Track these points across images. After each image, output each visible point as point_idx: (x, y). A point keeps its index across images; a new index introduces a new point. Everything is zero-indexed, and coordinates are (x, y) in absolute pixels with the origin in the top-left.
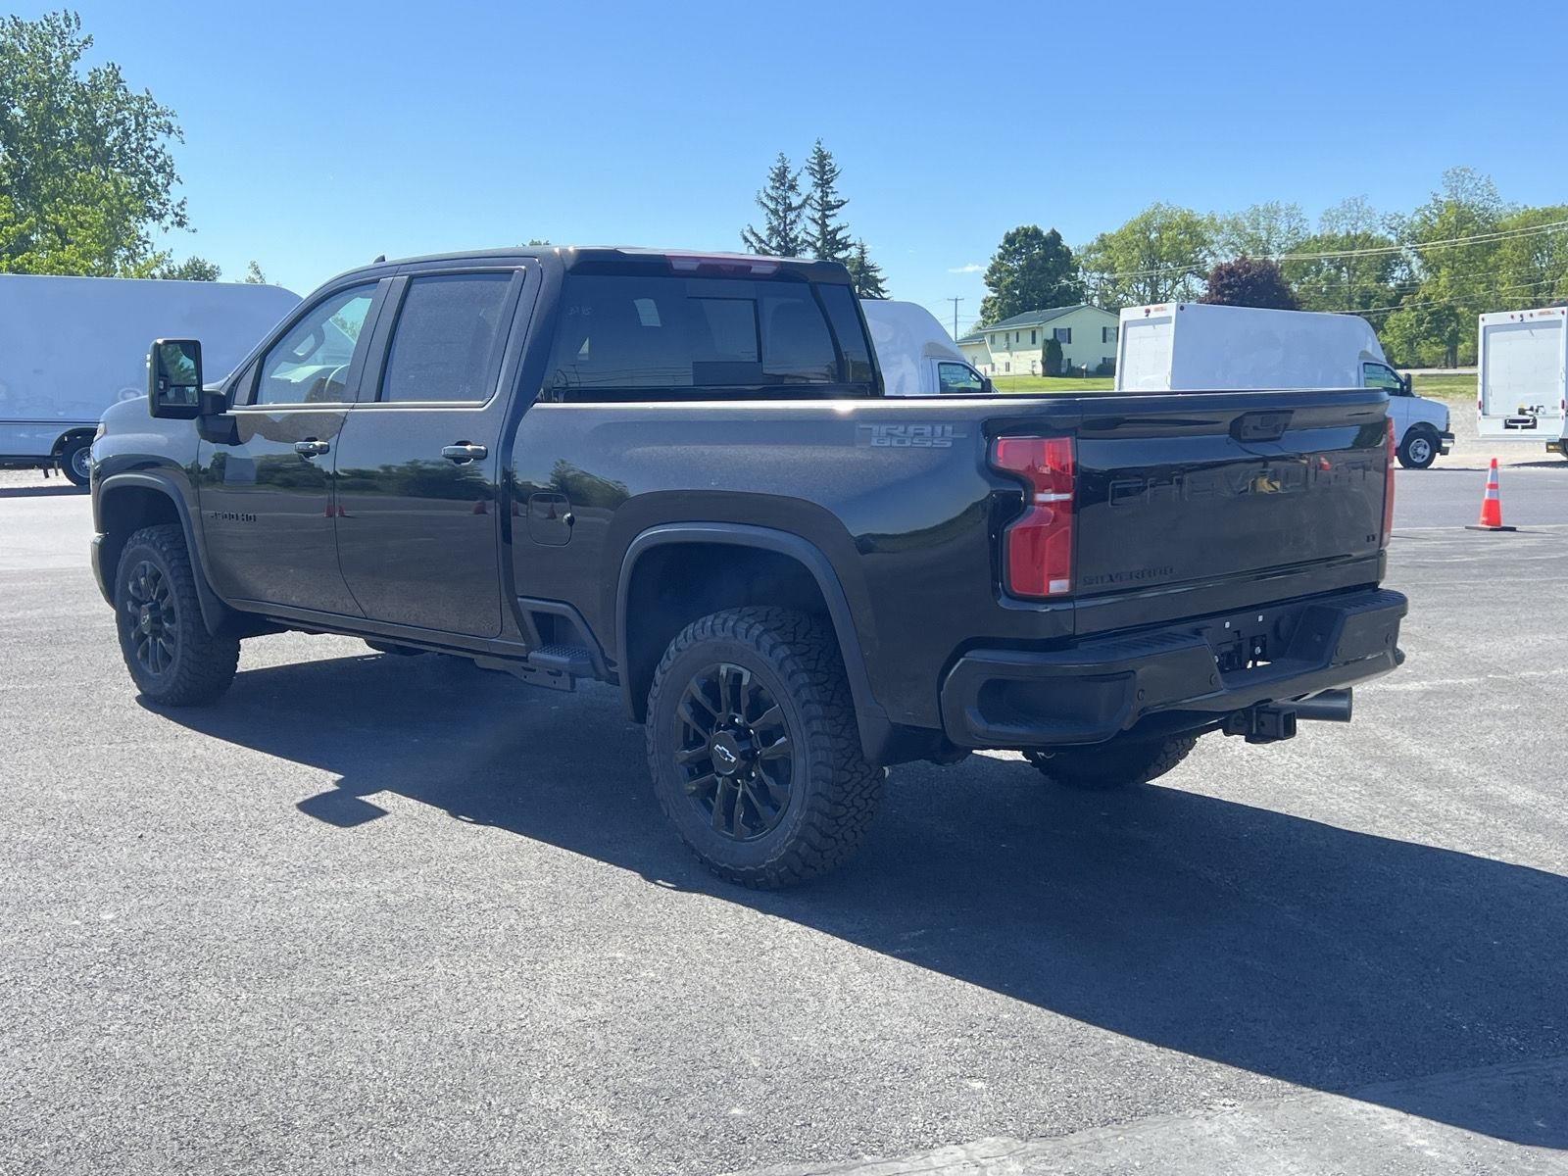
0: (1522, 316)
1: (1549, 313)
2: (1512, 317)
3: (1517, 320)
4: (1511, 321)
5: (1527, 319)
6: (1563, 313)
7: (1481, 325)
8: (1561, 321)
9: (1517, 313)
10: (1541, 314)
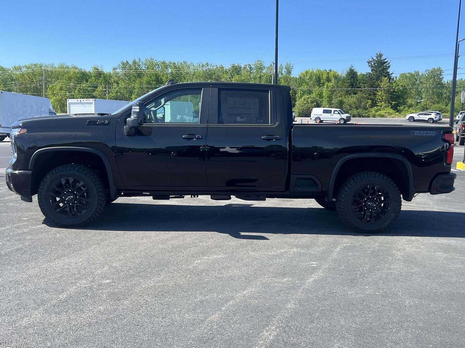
0: (80, 100)
1: (89, 100)
2: (78, 101)
3: (79, 101)
4: (77, 102)
5: (82, 101)
6: (93, 100)
7: (68, 102)
8: (92, 102)
9: (79, 100)
10: (86, 100)
